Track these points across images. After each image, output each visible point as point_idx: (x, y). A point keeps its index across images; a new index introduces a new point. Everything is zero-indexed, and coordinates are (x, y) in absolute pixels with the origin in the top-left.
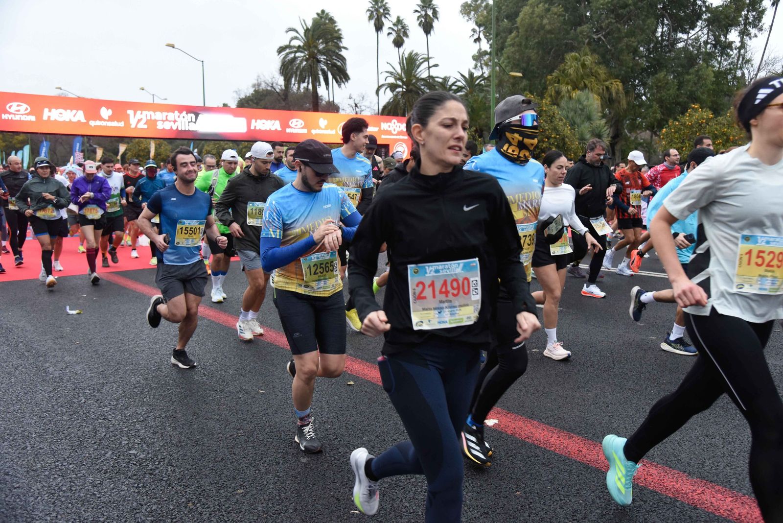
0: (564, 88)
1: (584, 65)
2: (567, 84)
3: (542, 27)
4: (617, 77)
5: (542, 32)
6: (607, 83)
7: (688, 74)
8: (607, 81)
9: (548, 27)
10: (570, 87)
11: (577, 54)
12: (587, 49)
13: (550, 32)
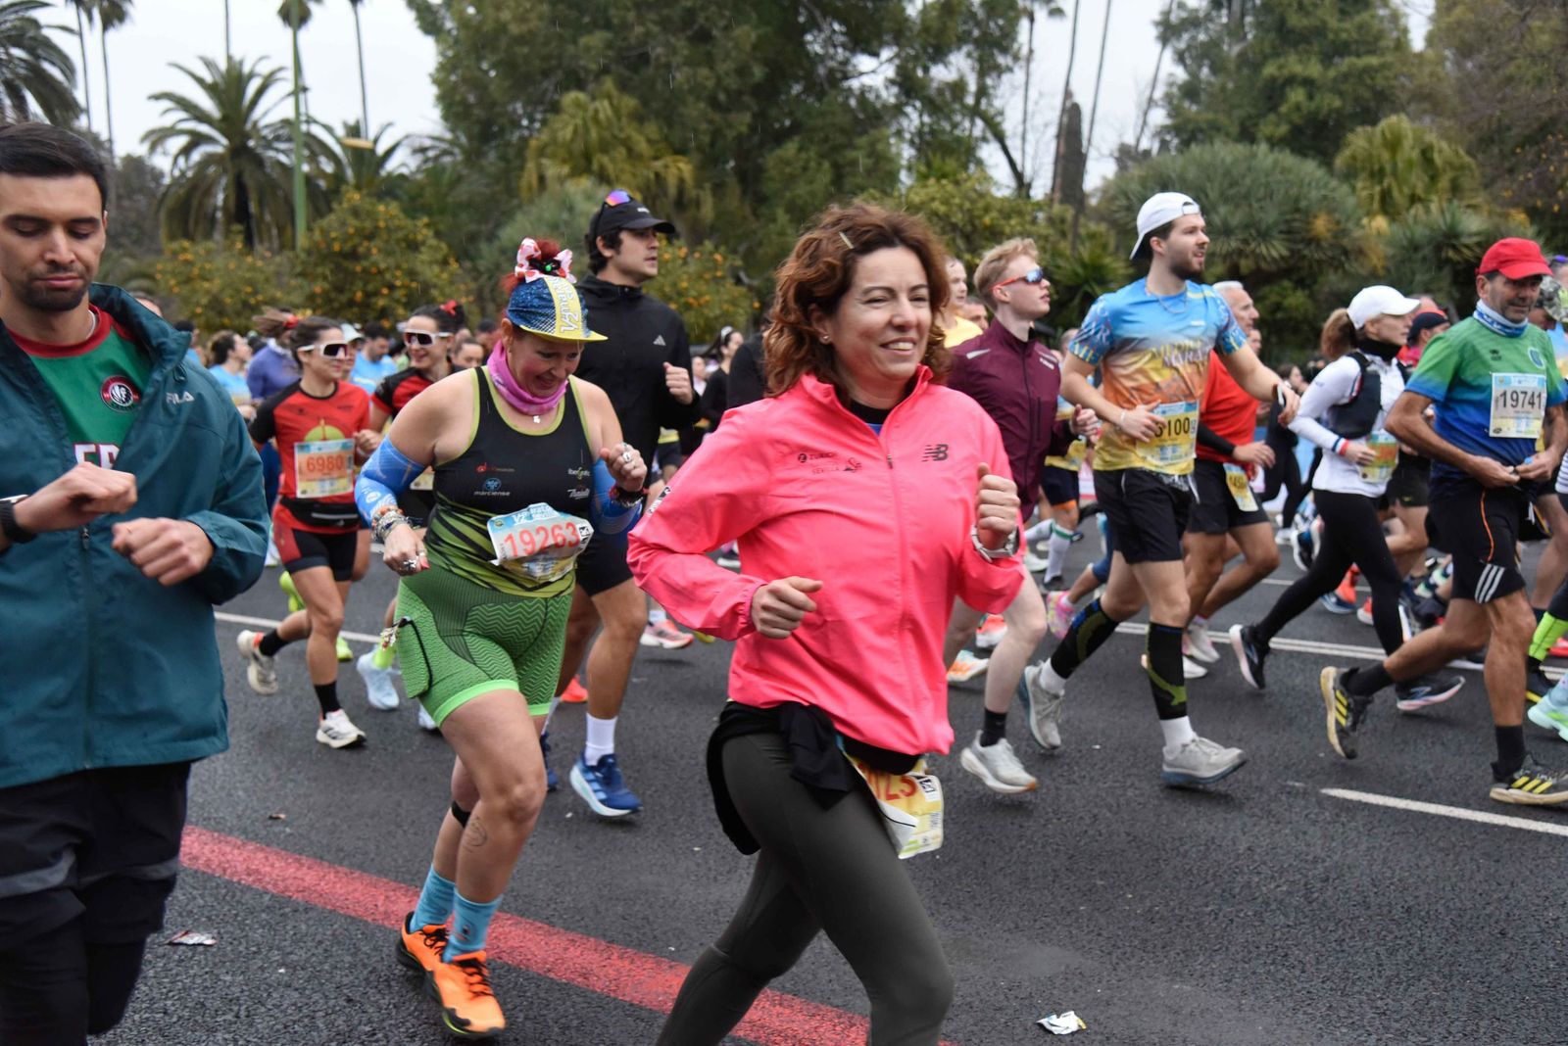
0: (553, 169)
1: (596, 119)
2: (564, 161)
3: (502, 28)
4: (680, 151)
5: (503, 42)
6: (658, 165)
7: (855, 148)
8: (656, 158)
9: (515, 29)
10: (566, 170)
11: (582, 96)
12: (608, 84)
13: (521, 40)
